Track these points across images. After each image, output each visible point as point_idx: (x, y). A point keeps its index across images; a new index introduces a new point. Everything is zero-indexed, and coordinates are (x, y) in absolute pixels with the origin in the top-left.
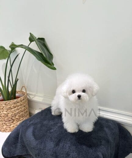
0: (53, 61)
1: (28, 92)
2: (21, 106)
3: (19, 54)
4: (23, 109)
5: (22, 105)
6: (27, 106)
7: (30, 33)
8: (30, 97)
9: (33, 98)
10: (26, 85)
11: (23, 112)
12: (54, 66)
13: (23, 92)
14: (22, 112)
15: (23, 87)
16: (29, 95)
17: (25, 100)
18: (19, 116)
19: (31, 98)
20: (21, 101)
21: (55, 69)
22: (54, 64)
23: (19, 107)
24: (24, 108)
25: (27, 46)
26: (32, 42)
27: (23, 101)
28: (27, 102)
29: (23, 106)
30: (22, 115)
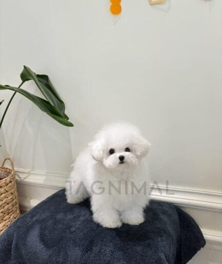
0: (65, 113)
1: (16, 169)
2: (6, 194)
3: (3, 101)
4: (9, 198)
5: (7, 191)
6: (16, 193)
7: (24, 66)
8: (21, 176)
9: (25, 178)
10: (11, 157)
11: (10, 205)
12: (69, 120)
13: (7, 168)
14: (8, 204)
15: (8, 160)
16: (17, 173)
17: (13, 183)
18: (2, 212)
19: (22, 179)
20: (7, 185)
21: (71, 125)
22: (68, 117)
23: (2, 195)
24: (11, 196)
25: (17, 87)
26: (26, 82)
27: (10, 184)
28: (16, 186)
29: (9, 193)
30: (8, 209)
